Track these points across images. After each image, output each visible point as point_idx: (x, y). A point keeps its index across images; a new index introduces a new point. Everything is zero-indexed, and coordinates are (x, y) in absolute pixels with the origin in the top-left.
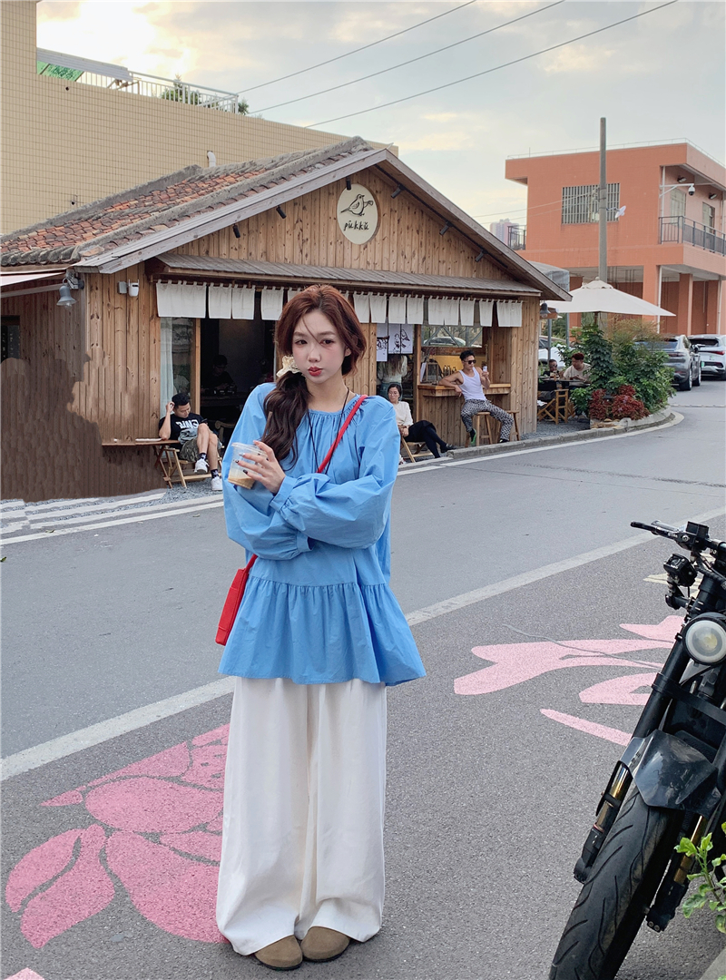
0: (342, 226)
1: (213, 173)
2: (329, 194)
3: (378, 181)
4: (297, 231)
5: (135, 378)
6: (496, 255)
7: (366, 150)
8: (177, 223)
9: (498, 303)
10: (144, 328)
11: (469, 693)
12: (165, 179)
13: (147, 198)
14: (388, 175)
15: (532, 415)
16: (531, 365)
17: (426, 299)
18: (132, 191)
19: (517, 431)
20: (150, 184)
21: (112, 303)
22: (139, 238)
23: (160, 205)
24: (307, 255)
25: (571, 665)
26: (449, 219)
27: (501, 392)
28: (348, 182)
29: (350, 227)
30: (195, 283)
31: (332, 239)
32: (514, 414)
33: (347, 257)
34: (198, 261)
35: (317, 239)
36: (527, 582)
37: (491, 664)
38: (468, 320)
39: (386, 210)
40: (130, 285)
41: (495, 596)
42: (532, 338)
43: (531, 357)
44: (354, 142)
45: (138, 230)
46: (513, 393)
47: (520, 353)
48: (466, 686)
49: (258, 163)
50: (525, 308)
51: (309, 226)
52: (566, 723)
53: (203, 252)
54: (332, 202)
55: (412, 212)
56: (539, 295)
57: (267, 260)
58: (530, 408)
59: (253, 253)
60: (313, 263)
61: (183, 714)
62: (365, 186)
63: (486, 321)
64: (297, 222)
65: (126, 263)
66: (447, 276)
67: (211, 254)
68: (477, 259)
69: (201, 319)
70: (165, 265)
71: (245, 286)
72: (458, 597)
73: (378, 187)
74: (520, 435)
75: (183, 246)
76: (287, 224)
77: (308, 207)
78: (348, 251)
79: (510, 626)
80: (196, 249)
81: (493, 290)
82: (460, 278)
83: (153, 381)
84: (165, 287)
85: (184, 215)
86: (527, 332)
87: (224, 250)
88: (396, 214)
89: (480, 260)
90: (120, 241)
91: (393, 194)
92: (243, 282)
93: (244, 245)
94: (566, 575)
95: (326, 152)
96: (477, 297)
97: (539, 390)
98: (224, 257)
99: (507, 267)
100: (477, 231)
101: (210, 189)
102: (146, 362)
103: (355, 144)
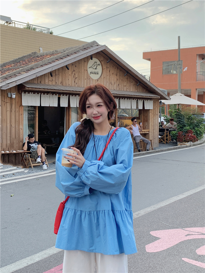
0: (89, 73)
1: (42, 55)
2: (85, 61)
3: (102, 57)
4: (73, 75)
5: (14, 128)
6: (144, 84)
7: (98, 46)
8: (29, 71)
9: (145, 101)
10: (17, 110)
11: (152, 251)
12: (24, 57)
13: (18, 63)
14: (105, 54)
15: (157, 141)
16: (156, 123)
17: (119, 99)
18: (12, 61)
19: (152, 146)
20: (19, 58)
21: (5, 101)
22: (15, 77)
23: (23, 66)
24: (77, 83)
25: (190, 238)
26: (127, 70)
27: (146, 133)
28: (91, 57)
29: (92, 73)
30: (36, 93)
31: (86, 78)
32: (151, 140)
34: (37, 85)
35: (80, 77)
36: (166, 204)
37: (159, 238)
38: (134, 107)
39: (105, 67)
40: (12, 94)
41: (155, 210)
42: (157, 113)
43: (156, 120)
44: (93, 43)
45: (15, 74)
46: (150, 133)
47: (152, 119)
48: (151, 248)
49: (58, 51)
50: (154, 103)
51: (77, 73)
52: (193, 264)
53: (39, 82)
54: (86, 64)
55: (114, 68)
56: (159, 98)
57: (62, 85)
58: (156, 139)
59: (57, 83)
60: (79, 86)
61: (38, 263)
62: (97, 58)
63: (141, 107)
64: (73, 71)
65: (11, 86)
66: (127, 91)
67: (42, 83)
68: (137, 85)
69: (38, 106)
70: (25, 87)
71: (54, 94)
72: (141, 211)
73: (102, 59)
74: (153, 148)
75: (32, 80)
76: (70, 72)
77: (77, 66)
78: (91, 82)
79: (163, 223)
80: (37, 81)
81: (143, 96)
82: (131, 92)
83: (21, 129)
84: (25, 95)
85: (32, 69)
86: (155, 111)
87: (47, 81)
88: (109, 69)
89: (138, 85)
90: (8, 78)
91: (108, 62)
92: (53, 93)
93: (54, 80)
94: (180, 201)
95: (83, 46)
96: (137, 98)
97: (159, 132)
98: (47, 84)
99: (148, 88)
100: (137, 75)
101: (41, 60)
102: (18, 122)
103: (94, 43)
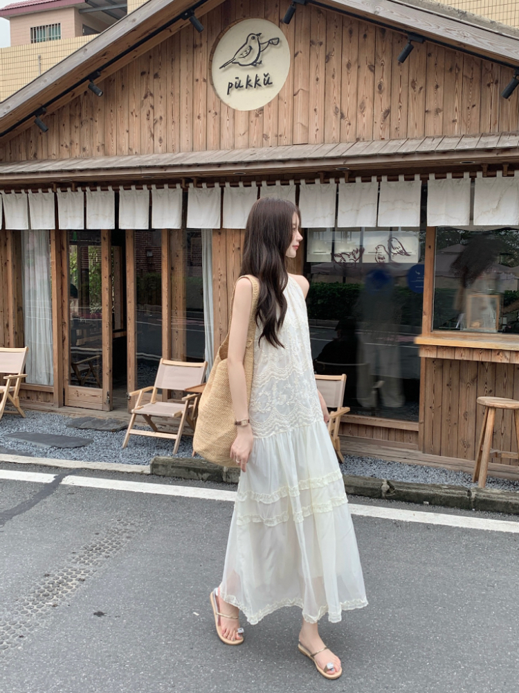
0: (221, 88)
4: (145, 110)
24: (161, 140)
29: (238, 86)
31: (200, 110)
33: (226, 134)
35: (176, 114)
39: (301, 47)
51: (163, 100)
53: (31, 156)
57: (106, 153)
59: (88, 147)
60: (170, 148)
62: (258, 17)
64: (146, 97)
67: (39, 156)
73: (283, 13)
76: (132, 103)
77: (162, 73)
78: (227, 124)
80: (24, 153)
87: (54, 149)
88: (323, 47)
93: (76, 141)
